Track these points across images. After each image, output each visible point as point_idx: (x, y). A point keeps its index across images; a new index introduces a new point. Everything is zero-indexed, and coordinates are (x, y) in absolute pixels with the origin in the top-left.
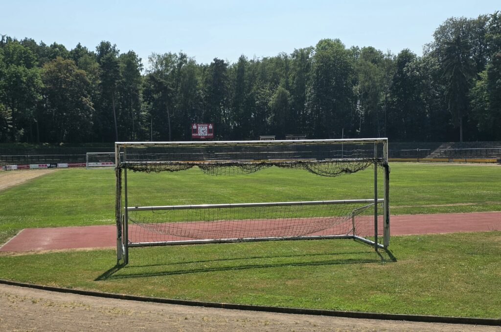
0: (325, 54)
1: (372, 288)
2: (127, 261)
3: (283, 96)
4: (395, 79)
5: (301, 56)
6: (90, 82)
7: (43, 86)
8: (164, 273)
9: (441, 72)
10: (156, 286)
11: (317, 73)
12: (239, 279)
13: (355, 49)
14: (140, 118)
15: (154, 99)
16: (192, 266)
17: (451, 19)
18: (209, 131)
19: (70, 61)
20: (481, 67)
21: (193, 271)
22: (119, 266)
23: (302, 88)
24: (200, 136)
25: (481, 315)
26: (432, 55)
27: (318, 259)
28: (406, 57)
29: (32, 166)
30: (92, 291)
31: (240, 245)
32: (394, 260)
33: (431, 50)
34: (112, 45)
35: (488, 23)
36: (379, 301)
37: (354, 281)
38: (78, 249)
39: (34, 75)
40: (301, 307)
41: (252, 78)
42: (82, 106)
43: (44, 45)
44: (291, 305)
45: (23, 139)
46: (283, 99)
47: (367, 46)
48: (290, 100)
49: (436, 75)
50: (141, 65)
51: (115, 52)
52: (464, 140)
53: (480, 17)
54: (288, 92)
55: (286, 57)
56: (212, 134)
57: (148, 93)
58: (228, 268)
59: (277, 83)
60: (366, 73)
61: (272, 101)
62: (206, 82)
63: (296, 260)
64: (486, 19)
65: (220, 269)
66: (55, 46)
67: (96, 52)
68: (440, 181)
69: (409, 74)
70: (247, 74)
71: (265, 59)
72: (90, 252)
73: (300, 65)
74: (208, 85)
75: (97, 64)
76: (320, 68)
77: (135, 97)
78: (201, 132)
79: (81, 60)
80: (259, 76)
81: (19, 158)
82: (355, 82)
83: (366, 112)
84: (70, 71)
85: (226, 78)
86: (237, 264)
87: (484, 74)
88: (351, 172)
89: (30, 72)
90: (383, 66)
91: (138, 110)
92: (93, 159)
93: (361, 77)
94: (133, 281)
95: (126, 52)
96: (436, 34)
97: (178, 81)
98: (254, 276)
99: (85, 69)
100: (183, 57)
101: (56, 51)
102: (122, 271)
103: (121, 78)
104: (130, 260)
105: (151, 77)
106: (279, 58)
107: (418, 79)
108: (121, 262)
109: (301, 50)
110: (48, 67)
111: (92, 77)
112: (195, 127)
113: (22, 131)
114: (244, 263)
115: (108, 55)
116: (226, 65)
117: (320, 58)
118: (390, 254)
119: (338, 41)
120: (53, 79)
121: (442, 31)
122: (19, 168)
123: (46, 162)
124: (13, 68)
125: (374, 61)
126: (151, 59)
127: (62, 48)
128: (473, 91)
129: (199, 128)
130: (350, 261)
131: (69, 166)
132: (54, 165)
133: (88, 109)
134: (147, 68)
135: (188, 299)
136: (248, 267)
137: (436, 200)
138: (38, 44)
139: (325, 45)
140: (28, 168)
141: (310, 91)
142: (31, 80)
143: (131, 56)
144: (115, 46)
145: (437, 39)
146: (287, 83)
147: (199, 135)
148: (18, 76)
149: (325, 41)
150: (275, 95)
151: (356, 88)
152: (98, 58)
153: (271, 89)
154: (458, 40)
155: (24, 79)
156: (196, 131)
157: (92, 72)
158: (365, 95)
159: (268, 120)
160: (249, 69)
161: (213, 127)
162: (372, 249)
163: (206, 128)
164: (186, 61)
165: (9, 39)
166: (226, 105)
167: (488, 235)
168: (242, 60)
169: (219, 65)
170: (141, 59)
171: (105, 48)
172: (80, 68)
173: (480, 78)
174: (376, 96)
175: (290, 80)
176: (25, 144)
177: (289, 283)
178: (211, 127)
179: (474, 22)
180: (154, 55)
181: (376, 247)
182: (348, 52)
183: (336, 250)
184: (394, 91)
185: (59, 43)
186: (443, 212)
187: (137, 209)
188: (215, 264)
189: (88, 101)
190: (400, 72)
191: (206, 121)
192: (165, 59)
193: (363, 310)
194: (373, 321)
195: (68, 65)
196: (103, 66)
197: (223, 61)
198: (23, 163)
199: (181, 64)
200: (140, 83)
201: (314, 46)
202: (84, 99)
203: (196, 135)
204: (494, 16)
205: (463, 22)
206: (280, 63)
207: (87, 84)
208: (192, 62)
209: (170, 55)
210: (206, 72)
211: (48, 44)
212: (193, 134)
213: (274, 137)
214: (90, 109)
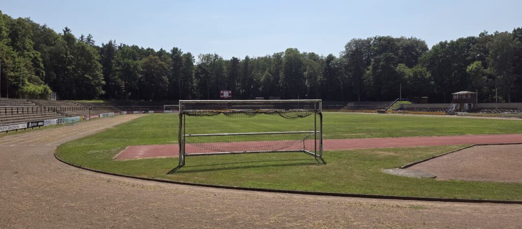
0: (289, 55)
1: (314, 178)
2: (184, 164)
3: (268, 77)
4: (326, 69)
5: (277, 56)
6: (167, 68)
7: (142, 70)
8: (204, 170)
9: (348, 66)
10: (199, 177)
11: (286, 66)
12: (244, 173)
13: (305, 53)
14: (193, 87)
15: (200, 78)
16: (219, 166)
17: (354, 39)
18: (229, 94)
19: (156, 57)
20: (369, 64)
21: (219, 169)
22: (180, 167)
23: (278, 73)
25: (369, 193)
26: (344, 57)
27: (286, 163)
28: (331, 58)
29: (134, 112)
30: (165, 180)
31: (244, 155)
32: (325, 163)
33: (343, 54)
34: (179, 49)
35: (372, 42)
36: (316, 185)
37: (304, 175)
38: (158, 157)
39: (137, 64)
40: (276, 188)
41: (252, 67)
42: (162, 81)
43: (143, 48)
44: (271, 188)
45: (130, 98)
46: (268, 78)
47: (311, 52)
48: (272, 79)
49: (346, 67)
50: (194, 60)
51: (180, 53)
52: (361, 101)
53: (368, 39)
54: (270, 75)
55: (270, 57)
57: (197, 75)
58: (238, 168)
59: (265, 70)
60: (311, 66)
61: (262, 79)
62: (228, 69)
63: (274, 163)
64: (371, 39)
65: (234, 168)
66: (149, 49)
67: (170, 53)
68: (348, 122)
69: (332, 66)
70: (249, 65)
71: (259, 58)
72: (164, 158)
73: (277, 61)
74: (229, 71)
75: (171, 59)
76: (287, 63)
77: (191, 76)
78: (225, 95)
79: (163, 56)
80: (256, 67)
81: (128, 108)
82: (305, 70)
83: (310, 86)
84: (156, 62)
85: (239, 67)
86: (243, 165)
87: (370, 67)
88: (303, 117)
89: (135, 62)
90: (319, 62)
91: (192, 83)
92: (167, 109)
93: (308, 67)
94: (187, 174)
95: (186, 53)
96: (346, 47)
97: (213, 68)
98: (252, 172)
99: (165, 62)
100: (216, 56)
101: (150, 52)
102: (182, 169)
103: (183, 66)
104: (186, 163)
105: (199, 66)
106: (266, 57)
107: (336, 69)
108: (181, 164)
109: (278, 53)
110: (145, 60)
111: (168, 66)
112: (222, 92)
113: (130, 94)
114: (247, 165)
115: (177, 54)
116: (239, 60)
117: (287, 57)
118: (323, 160)
119: (296, 49)
120: (147, 66)
121: (349, 45)
122: (128, 113)
123: (142, 110)
124: (126, 60)
125: (314, 60)
126: (199, 57)
127: (152, 50)
128: (365, 76)
129: (224, 93)
130: (302, 164)
131: (155, 112)
132: (146, 111)
133: (165, 82)
134: (197, 61)
135: (216, 184)
136: (249, 167)
137: (346, 132)
138: (140, 48)
139: (289, 51)
140: (132, 113)
141: (282, 75)
142: (135, 67)
143: (189, 55)
144: (181, 49)
145: (346, 49)
146: (270, 70)
147: (224, 97)
148: (128, 65)
149: (290, 49)
150: (264, 76)
151: (306, 73)
152: (171, 56)
153: (262, 73)
154: (357, 50)
155: (132, 66)
156: (222, 94)
157: (168, 63)
158: (310, 77)
159: (260, 89)
160: (251, 63)
161: (232, 92)
162: (314, 158)
164: (217, 58)
165: (124, 45)
166: (238, 81)
167: (373, 150)
168: (247, 58)
169: (235, 60)
170: (194, 57)
171: (175, 50)
172: (162, 61)
173: (368, 69)
174: (316, 79)
175: (272, 68)
176: (131, 101)
177: (270, 175)
178: (230, 92)
179: (365, 41)
180: (201, 55)
181: (315, 156)
182: (302, 55)
183: (295, 158)
184: (325, 75)
185: (151, 48)
186: (349, 138)
187: (190, 136)
188: (231, 165)
189: (165, 78)
190: (328, 65)
191: (228, 89)
192: (207, 57)
193: (309, 190)
194: (314, 196)
195: (155, 59)
196: (174, 60)
197: (237, 58)
198: (130, 111)
199: (215, 59)
200: (193, 69)
201: (284, 51)
202: (164, 77)
204: (375, 38)
205: (360, 40)
206: (266, 60)
207: (165, 69)
208: (221, 59)
209: (210, 55)
210: (228, 64)
211: (145, 48)
212: (221, 96)
213: (263, 98)
214: (167, 82)
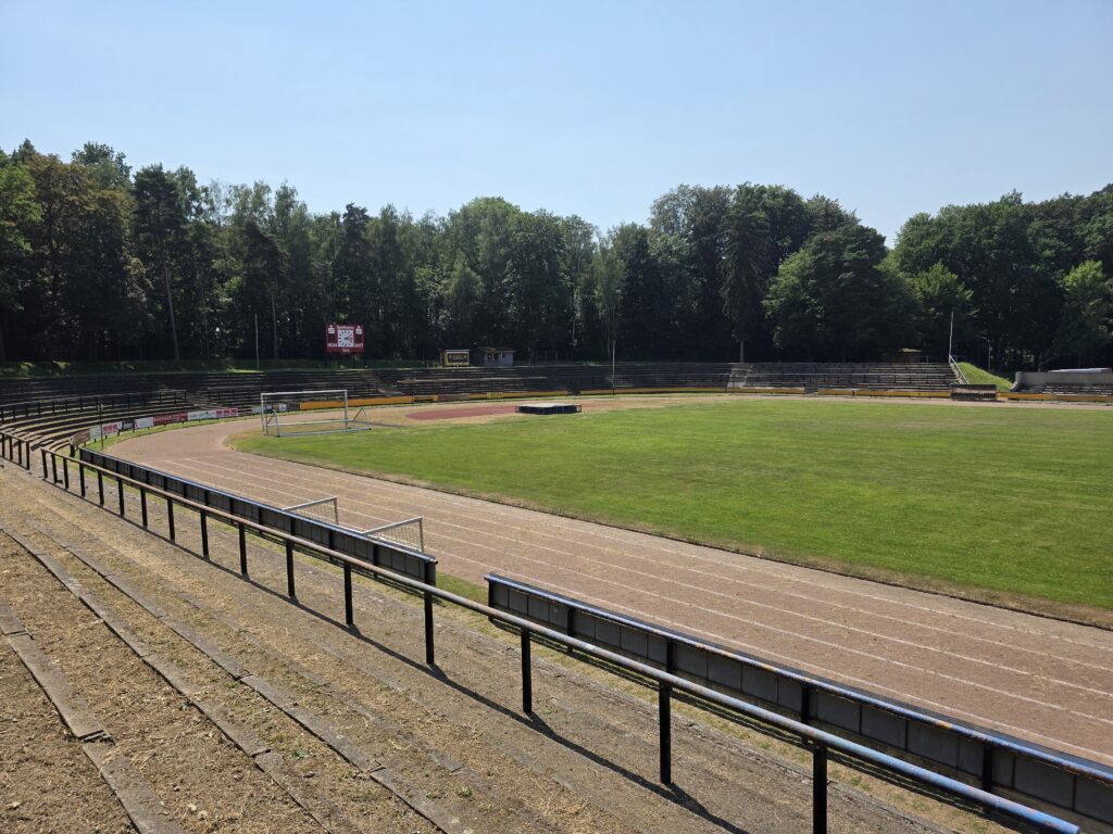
3: (466, 282)
7: (37, 216)
18: (357, 339)
24: (341, 348)
46: (468, 286)
48: (479, 288)
56: (361, 345)
61: (448, 287)
62: (332, 247)
70: (400, 239)
74: (335, 253)
78: (343, 340)
100: (285, 197)
105: (251, 226)
112: (331, 330)
129: (339, 331)
147: (340, 345)
156: (334, 338)
161: (364, 331)
163: (352, 332)
164: (290, 208)
169: (356, 218)
178: (359, 331)
199: (283, 207)
202: (131, 260)
203: (334, 345)
209: (263, 188)
212: (329, 345)
213: (466, 352)
214: (142, 284)
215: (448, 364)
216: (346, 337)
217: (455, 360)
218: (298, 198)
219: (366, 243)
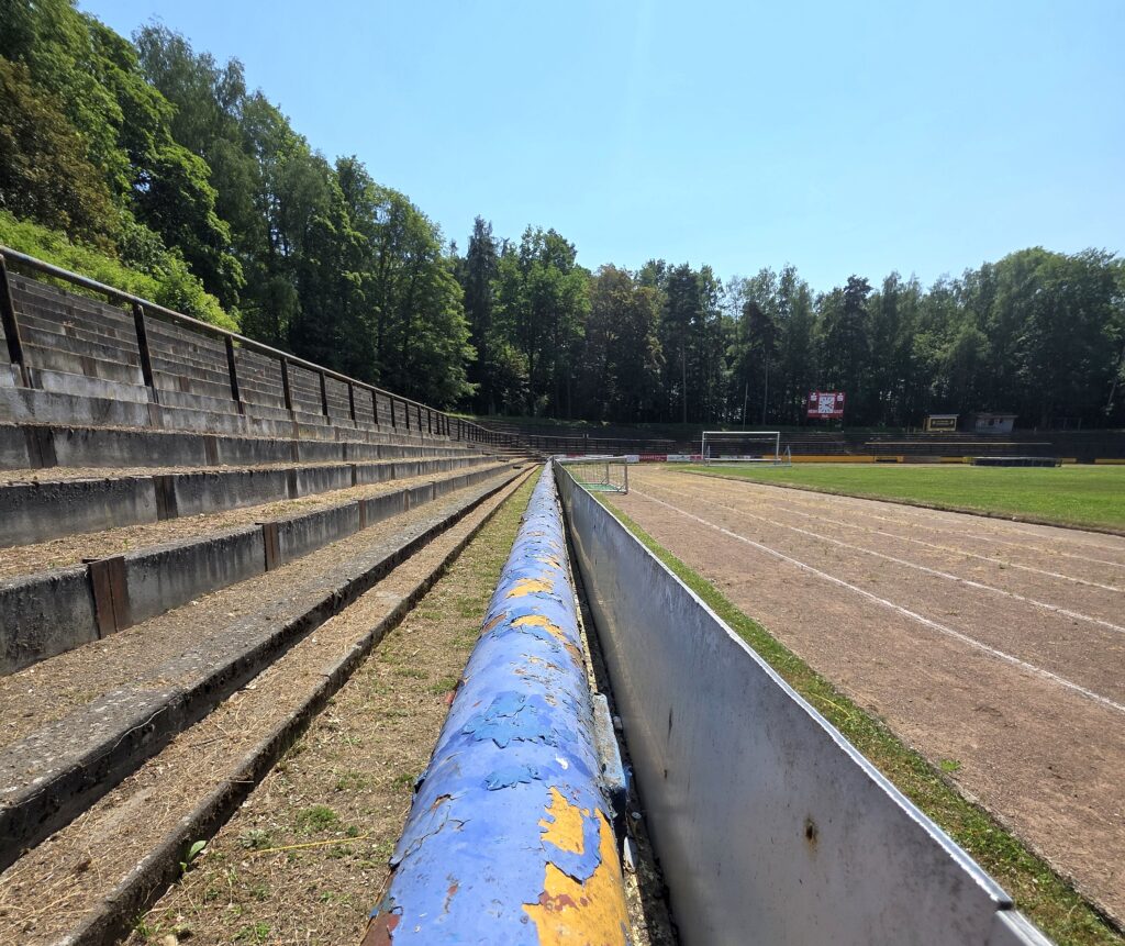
3: (971, 344)
14: (720, 382)
18: (838, 405)
24: (821, 414)
45: (547, 412)
46: (969, 348)
48: (985, 350)
54: (984, 336)
56: (840, 411)
61: (944, 352)
78: (824, 406)
100: (788, 279)
112: (813, 398)
113: (545, 399)
129: (821, 399)
131: (641, 460)
133: (656, 360)
147: (820, 411)
156: (815, 405)
159: (932, 387)
161: (845, 398)
163: (833, 399)
170: (719, 280)
178: (841, 398)
191: (834, 388)
197: (864, 281)
199: (785, 290)
202: (651, 339)
203: (815, 411)
209: (765, 277)
212: (810, 411)
213: (955, 417)
214: (659, 359)
215: (930, 430)
216: (826, 404)
217: (940, 424)
218: (801, 276)
219: (864, 313)
